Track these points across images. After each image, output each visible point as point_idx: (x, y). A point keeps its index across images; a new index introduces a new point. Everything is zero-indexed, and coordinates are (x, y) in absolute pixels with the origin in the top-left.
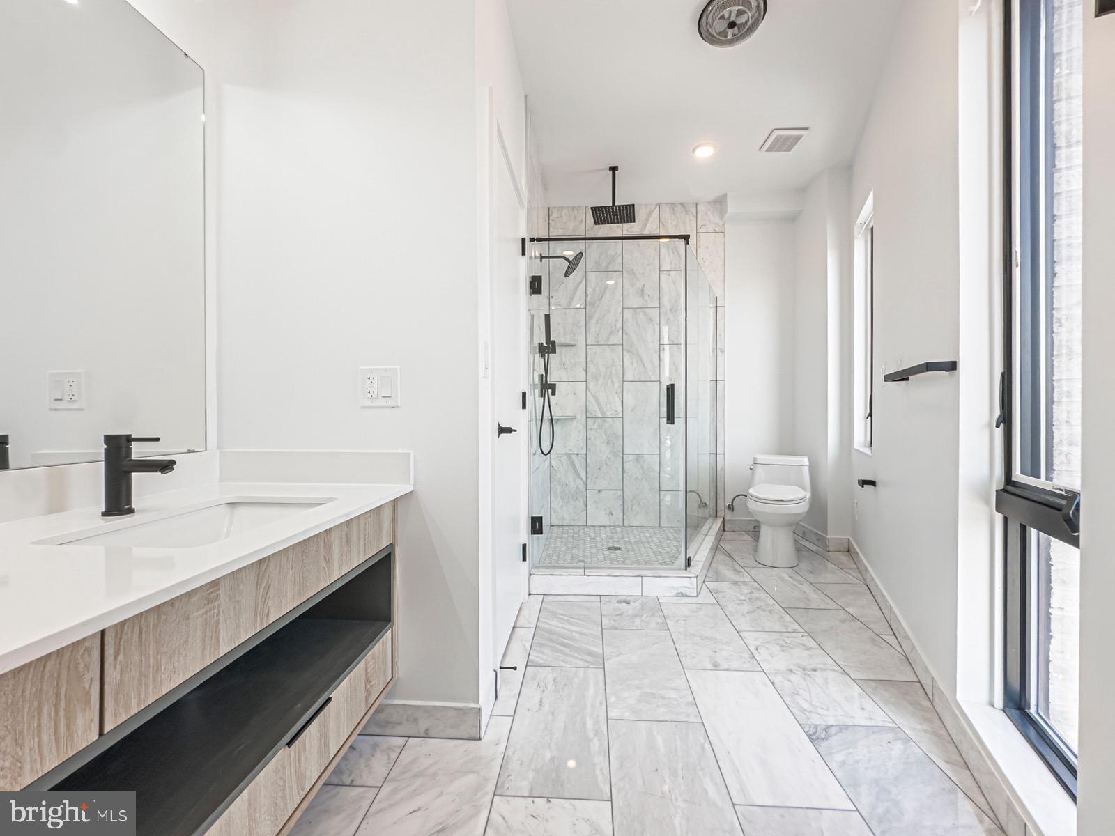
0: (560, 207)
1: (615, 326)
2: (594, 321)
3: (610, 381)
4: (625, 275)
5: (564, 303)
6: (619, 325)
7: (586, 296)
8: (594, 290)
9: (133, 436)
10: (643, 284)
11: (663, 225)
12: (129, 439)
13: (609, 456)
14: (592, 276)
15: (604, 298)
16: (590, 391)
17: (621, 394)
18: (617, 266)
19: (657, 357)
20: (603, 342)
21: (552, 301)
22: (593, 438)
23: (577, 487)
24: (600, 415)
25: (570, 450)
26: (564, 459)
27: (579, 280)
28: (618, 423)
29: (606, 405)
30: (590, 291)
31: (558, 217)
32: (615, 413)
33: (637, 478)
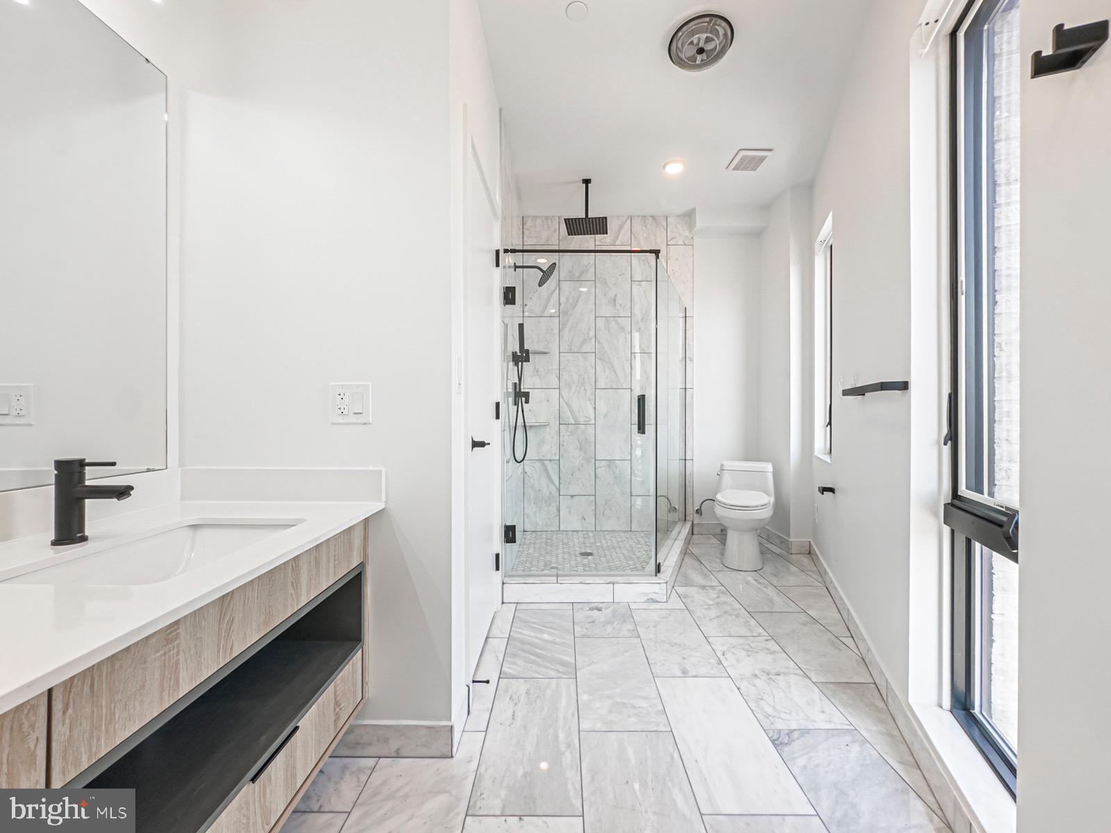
0: (534, 216)
1: (588, 334)
2: (567, 329)
3: (582, 388)
4: (598, 284)
5: (538, 311)
6: (592, 333)
7: (560, 304)
8: (567, 299)
9: (87, 461)
10: (615, 293)
11: (635, 237)
12: (82, 464)
13: (582, 462)
14: (565, 285)
15: (577, 306)
16: (563, 398)
17: (593, 402)
18: (591, 276)
19: (628, 364)
20: (576, 350)
21: (526, 308)
22: (565, 444)
23: (551, 493)
24: (573, 422)
25: (543, 456)
26: (538, 465)
27: (553, 289)
28: (591, 430)
29: (579, 412)
30: (563, 299)
31: (532, 226)
32: (587, 419)
33: (609, 484)
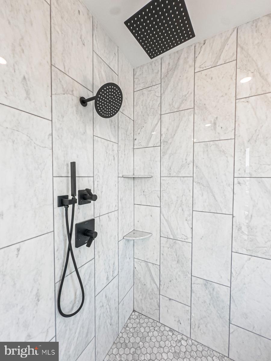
0: (141, 66)
1: (186, 159)
2: (167, 156)
3: (180, 208)
4: (196, 111)
5: (144, 144)
6: (190, 158)
7: (161, 135)
8: (168, 129)
10: (216, 116)
13: (179, 273)
14: (165, 118)
15: (176, 135)
16: (163, 215)
17: (190, 222)
18: (189, 104)
20: (174, 174)
21: (136, 142)
22: (165, 254)
23: (153, 290)
24: (172, 237)
25: (148, 259)
26: (143, 264)
27: (156, 123)
28: (187, 248)
29: (177, 229)
30: (164, 130)
31: (140, 75)
32: (185, 238)
33: (205, 302)
